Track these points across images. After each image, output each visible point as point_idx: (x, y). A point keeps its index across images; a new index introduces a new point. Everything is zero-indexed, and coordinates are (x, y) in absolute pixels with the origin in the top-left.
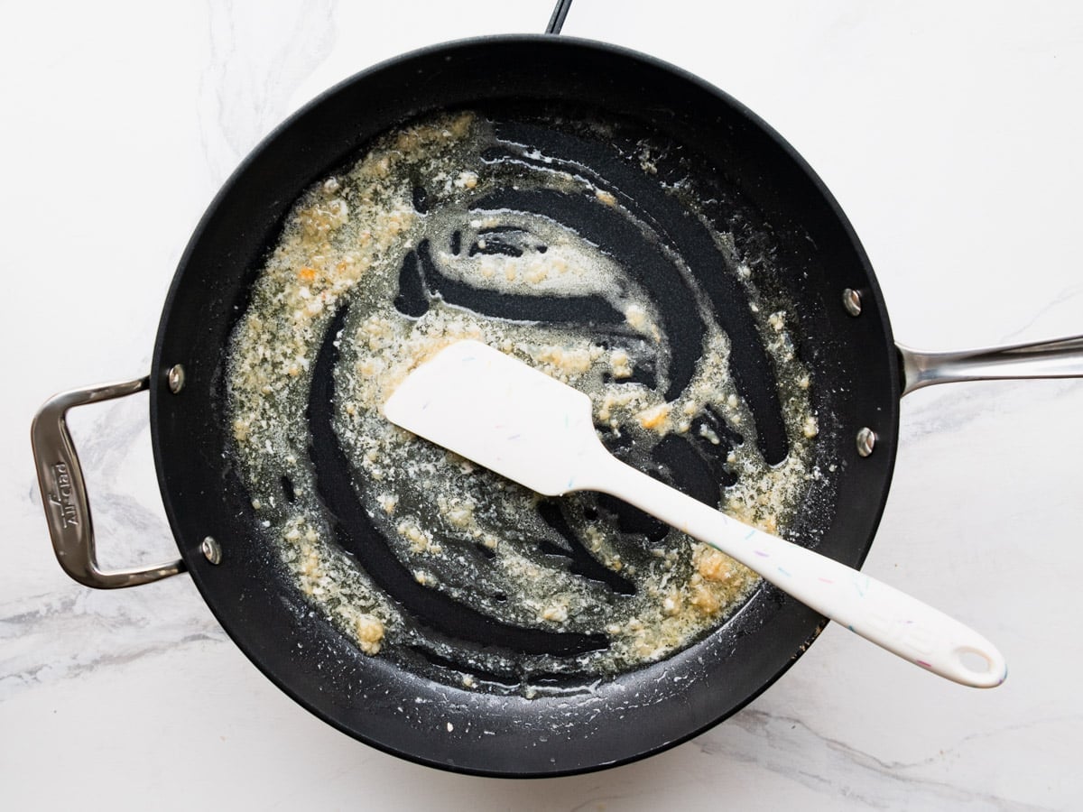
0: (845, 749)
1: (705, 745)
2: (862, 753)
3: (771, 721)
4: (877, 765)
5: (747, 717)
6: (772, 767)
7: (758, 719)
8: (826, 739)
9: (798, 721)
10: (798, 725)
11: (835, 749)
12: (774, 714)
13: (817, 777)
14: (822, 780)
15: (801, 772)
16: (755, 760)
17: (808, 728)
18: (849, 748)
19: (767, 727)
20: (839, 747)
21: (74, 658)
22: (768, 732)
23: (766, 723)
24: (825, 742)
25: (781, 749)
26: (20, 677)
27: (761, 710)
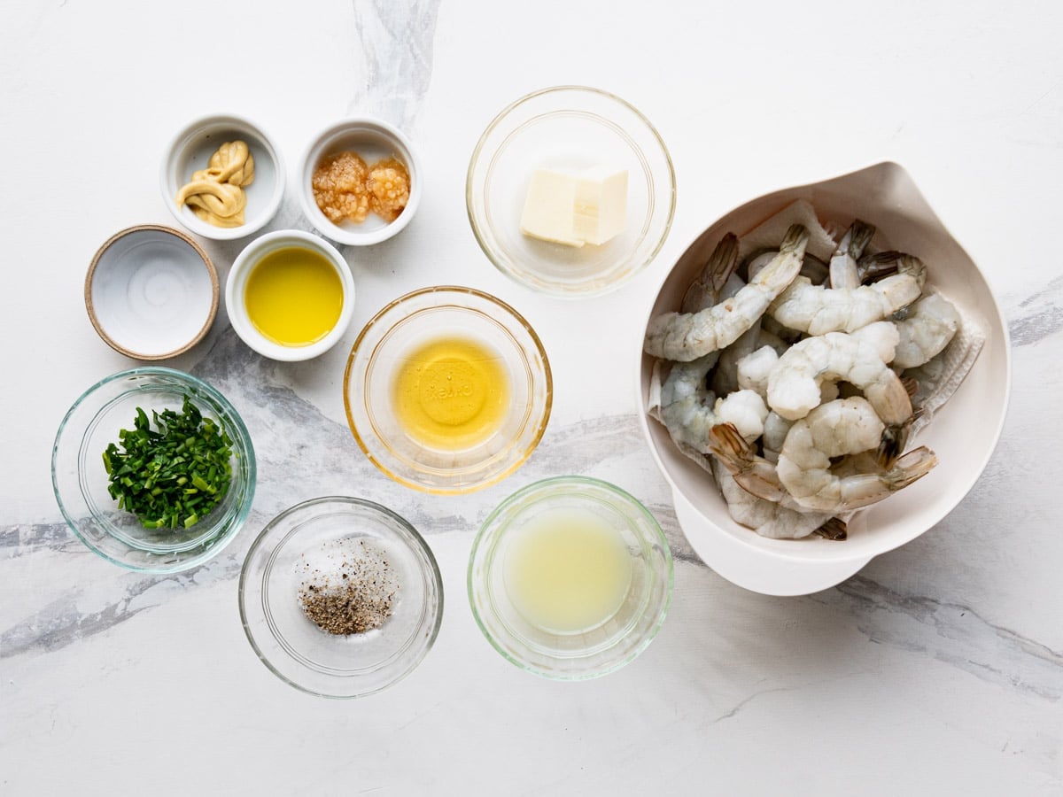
0: (1014, 637)
1: (873, 633)
2: (1031, 641)
3: (940, 608)
4: (1048, 655)
5: (915, 604)
6: (940, 656)
7: (926, 606)
8: (997, 628)
9: (967, 609)
10: (967, 612)
11: (1004, 637)
12: (943, 601)
13: (986, 666)
14: (992, 670)
15: (970, 661)
16: (922, 649)
17: (977, 616)
18: (1019, 636)
19: (935, 614)
20: (1009, 635)
21: (232, 558)
22: (937, 620)
23: (935, 611)
24: (995, 630)
25: (950, 638)
26: (177, 580)
27: (930, 597)
